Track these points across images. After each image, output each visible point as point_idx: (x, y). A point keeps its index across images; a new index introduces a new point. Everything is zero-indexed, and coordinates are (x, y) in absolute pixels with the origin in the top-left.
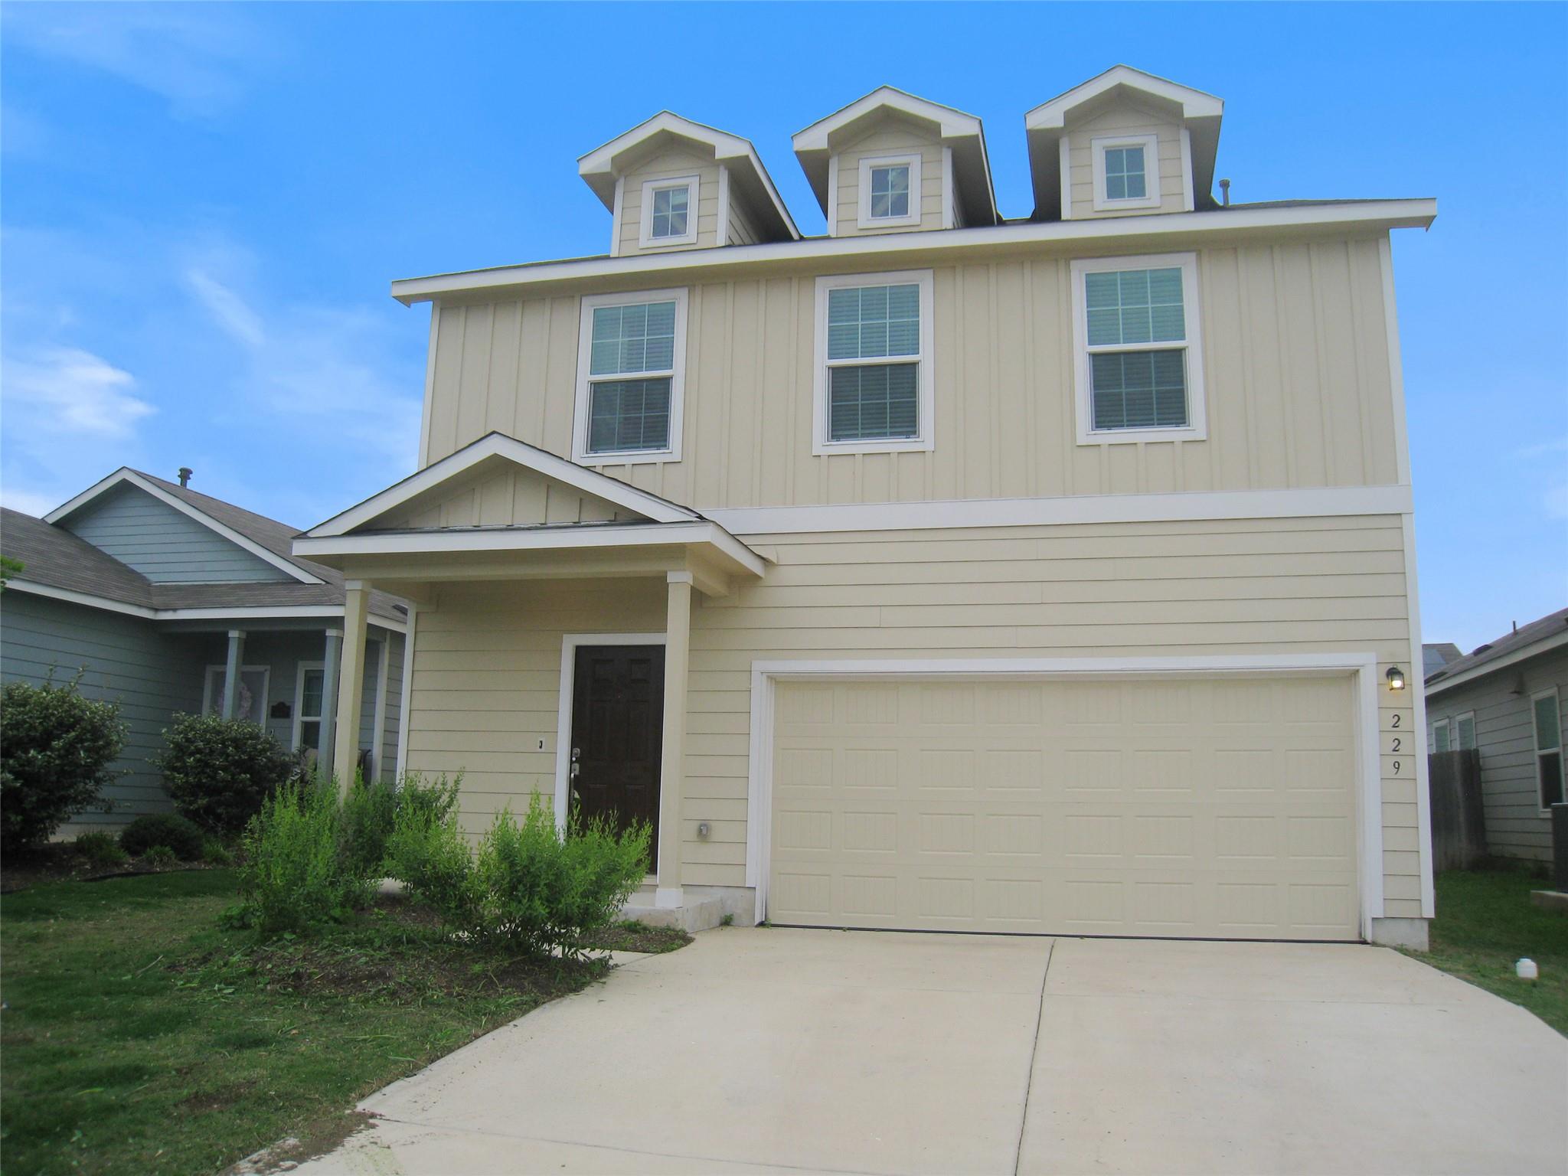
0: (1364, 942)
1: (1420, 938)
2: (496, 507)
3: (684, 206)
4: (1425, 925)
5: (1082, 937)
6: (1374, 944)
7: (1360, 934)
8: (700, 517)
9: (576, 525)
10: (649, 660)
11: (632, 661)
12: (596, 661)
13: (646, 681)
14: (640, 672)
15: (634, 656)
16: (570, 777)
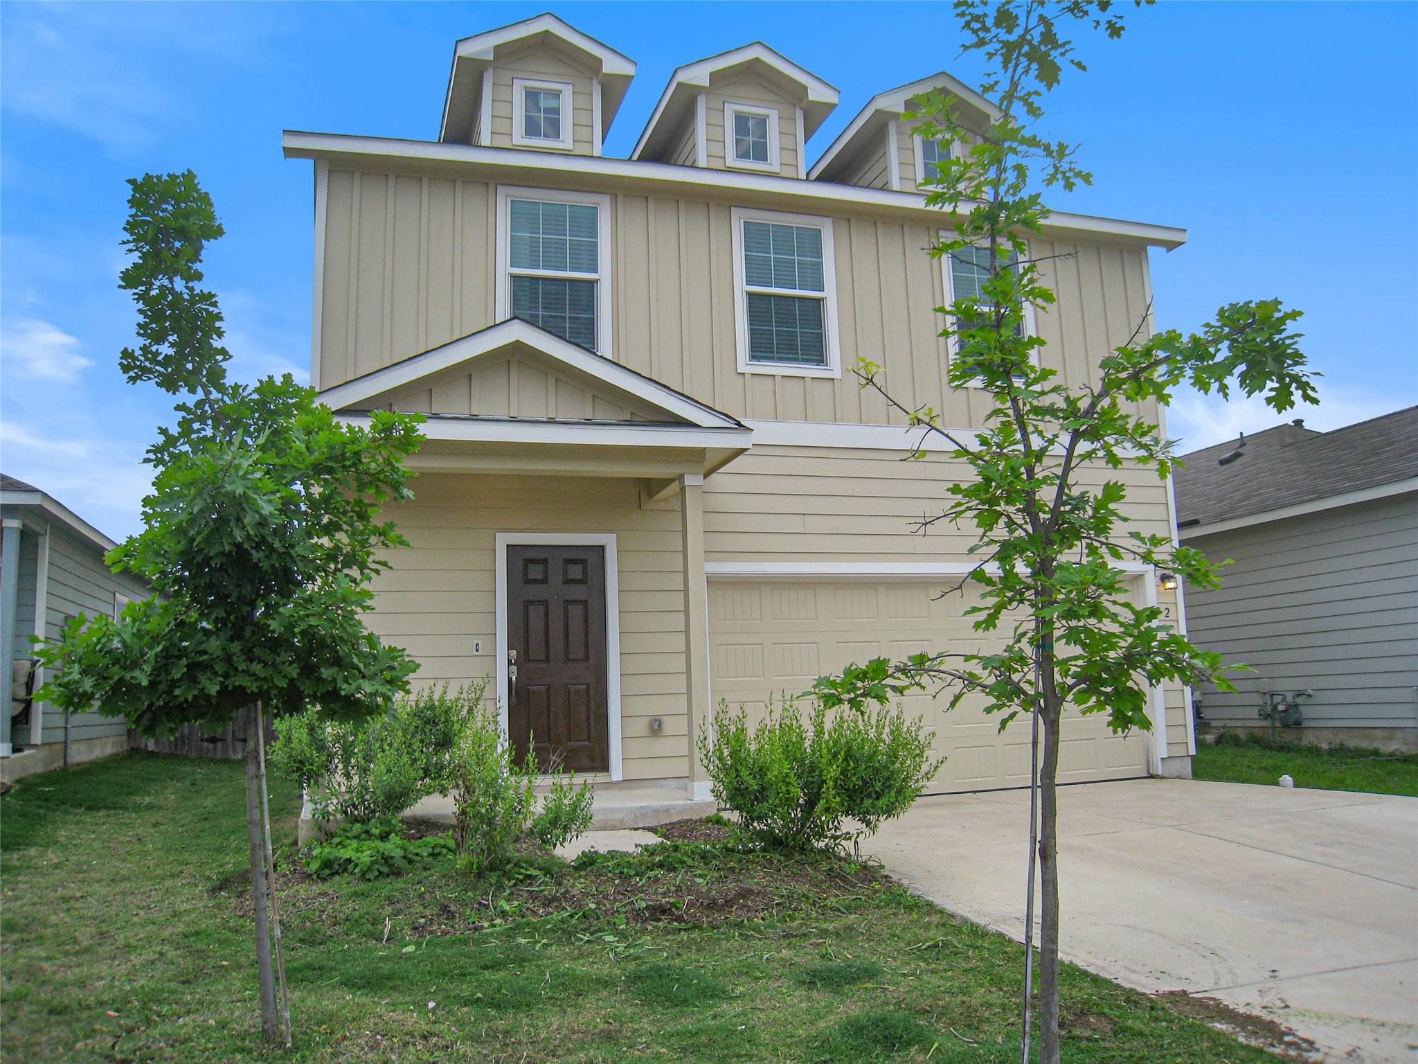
0: (1152, 777)
1: (1187, 767)
2: (490, 398)
3: (557, 111)
4: (1189, 760)
5: (975, 792)
6: (1163, 778)
7: (1148, 771)
8: (739, 424)
9: (588, 422)
10: (585, 561)
11: (567, 561)
12: (529, 561)
13: (583, 581)
14: (575, 572)
15: (569, 555)
16: (510, 680)
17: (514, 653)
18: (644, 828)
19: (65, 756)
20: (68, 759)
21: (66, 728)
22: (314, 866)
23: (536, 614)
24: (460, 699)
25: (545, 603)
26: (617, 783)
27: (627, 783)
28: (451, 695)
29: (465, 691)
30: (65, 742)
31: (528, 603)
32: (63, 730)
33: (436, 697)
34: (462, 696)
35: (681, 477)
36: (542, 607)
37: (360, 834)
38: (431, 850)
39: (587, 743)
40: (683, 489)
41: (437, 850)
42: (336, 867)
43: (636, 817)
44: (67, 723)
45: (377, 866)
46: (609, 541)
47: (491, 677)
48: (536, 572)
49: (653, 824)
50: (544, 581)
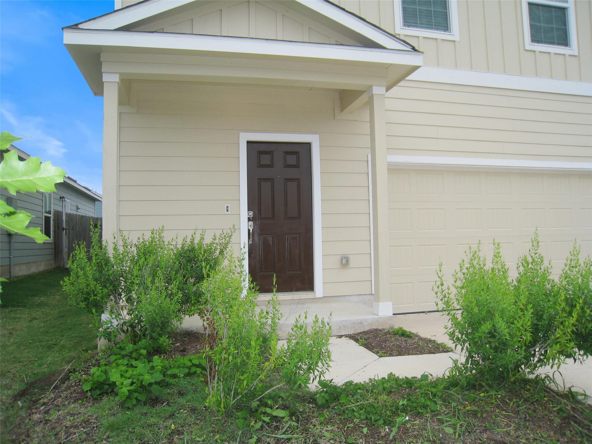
8: (414, 49)
10: (298, 152)
11: (287, 153)
12: (261, 153)
13: (297, 166)
14: (292, 160)
15: (289, 149)
16: (249, 230)
17: (251, 213)
18: (346, 336)
19: (10, 272)
20: (12, 274)
21: (10, 258)
22: (86, 387)
23: (266, 187)
24: (214, 243)
25: (271, 180)
26: (319, 298)
27: (325, 299)
28: (208, 240)
29: (217, 238)
30: (10, 265)
31: (261, 180)
32: (9, 259)
33: (196, 241)
34: (216, 241)
35: (370, 88)
36: (270, 183)
37: (132, 353)
38: (187, 371)
39: (299, 272)
40: (371, 97)
41: (193, 369)
42: (106, 387)
43: (340, 328)
44: (10, 256)
45: (136, 395)
46: (313, 139)
47: (235, 229)
48: (265, 159)
49: (351, 332)
50: (271, 166)
